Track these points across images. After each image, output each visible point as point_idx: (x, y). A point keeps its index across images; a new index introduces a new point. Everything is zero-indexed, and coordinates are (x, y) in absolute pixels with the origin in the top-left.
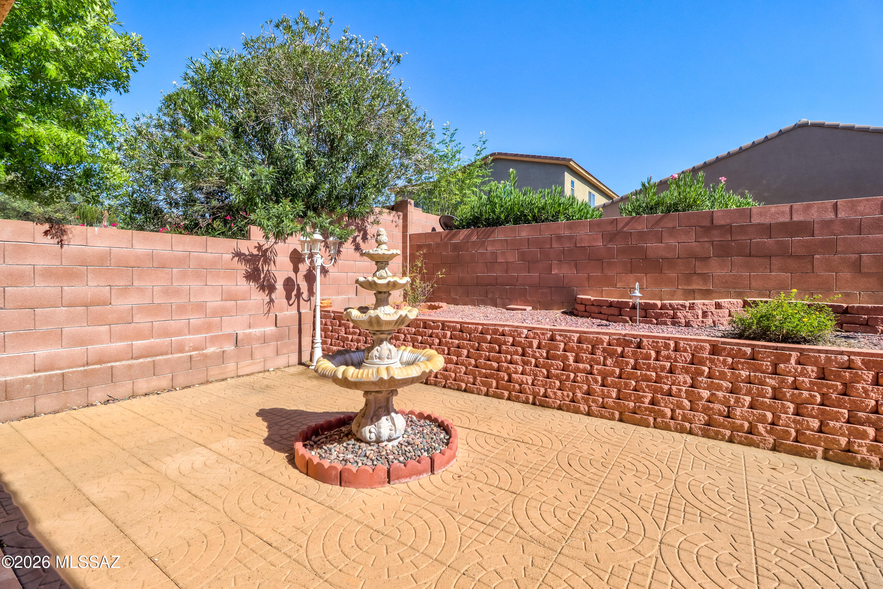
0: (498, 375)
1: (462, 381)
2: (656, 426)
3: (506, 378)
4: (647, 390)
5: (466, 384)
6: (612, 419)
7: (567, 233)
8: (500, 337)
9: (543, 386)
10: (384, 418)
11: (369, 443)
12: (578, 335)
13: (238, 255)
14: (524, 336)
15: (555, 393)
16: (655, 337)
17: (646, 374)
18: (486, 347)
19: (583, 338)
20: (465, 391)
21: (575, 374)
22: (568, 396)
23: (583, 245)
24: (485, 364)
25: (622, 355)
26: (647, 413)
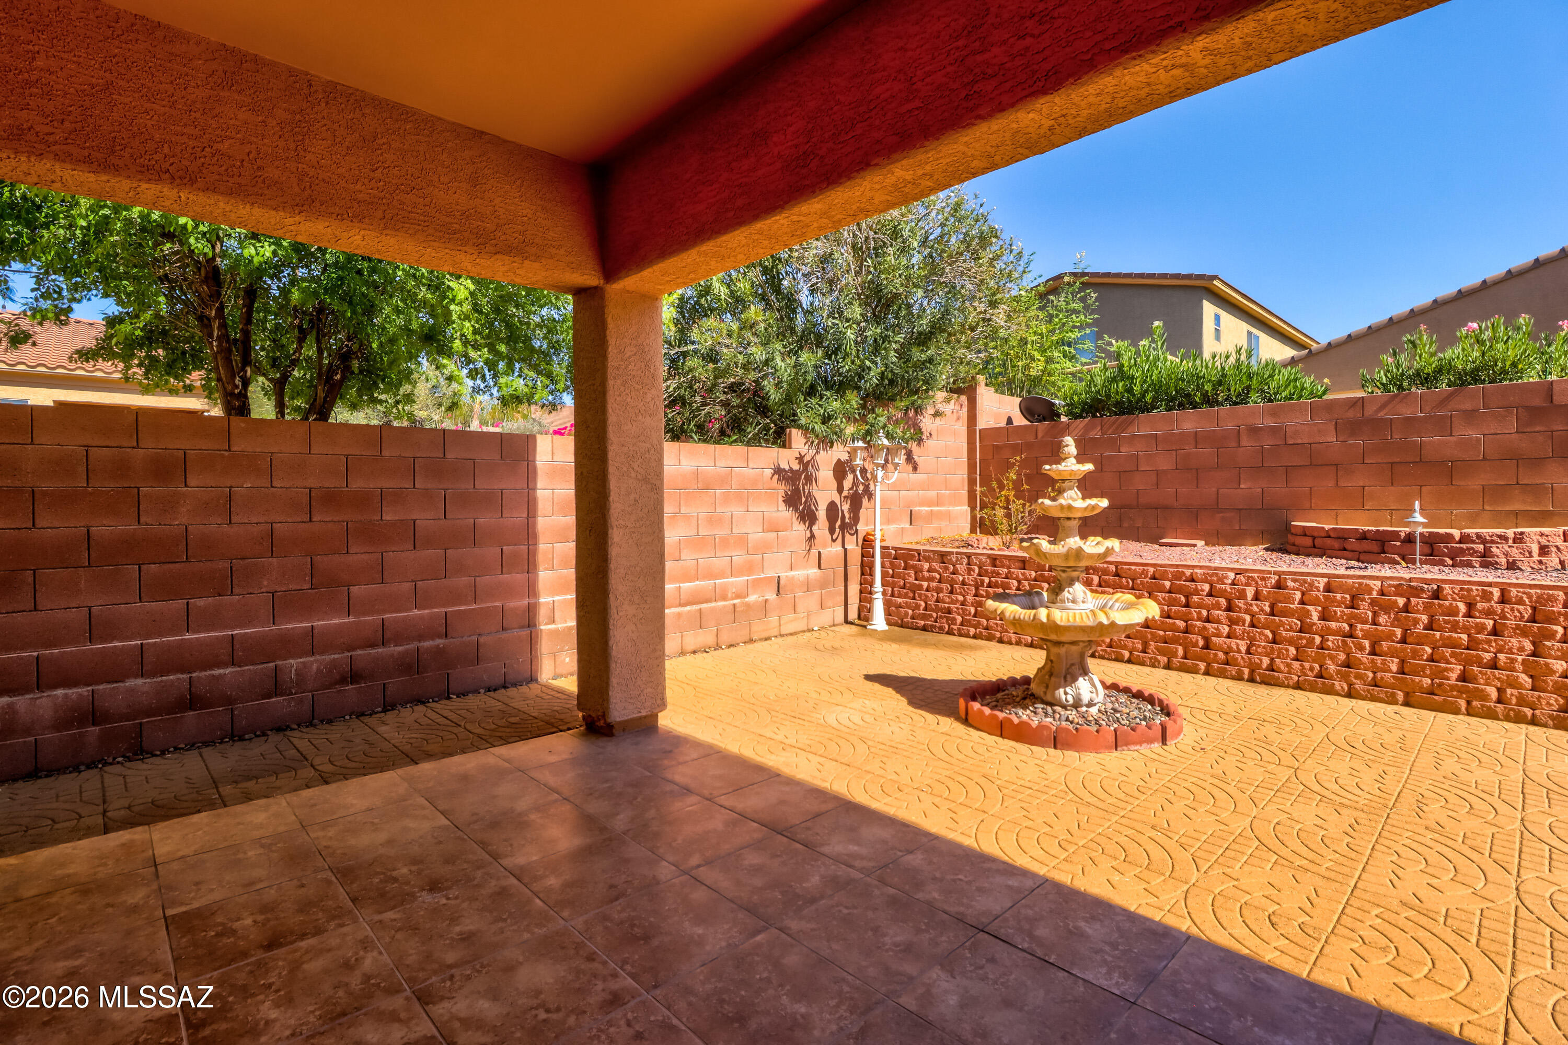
0: (1186, 638)
1: (1125, 647)
2: (1471, 711)
3: (1201, 643)
4: (1453, 660)
5: (1131, 653)
6: (1394, 702)
7: (1269, 422)
8: (1188, 583)
9: (1267, 655)
10: (1081, 679)
11: (1064, 707)
12: (1326, 580)
13: (778, 471)
14: (1230, 581)
15: (1288, 665)
16: (1464, 582)
17: (1450, 637)
18: (1164, 599)
19: (1334, 584)
20: (1129, 661)
21: (1322, 637)
22: (1312, 669)
23: (1299, 441)
24: (1162, 622)
25: (1406, 609)
26: (1455, 693)
